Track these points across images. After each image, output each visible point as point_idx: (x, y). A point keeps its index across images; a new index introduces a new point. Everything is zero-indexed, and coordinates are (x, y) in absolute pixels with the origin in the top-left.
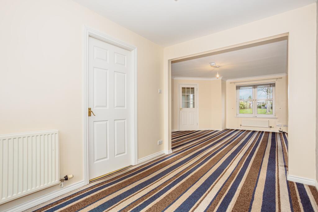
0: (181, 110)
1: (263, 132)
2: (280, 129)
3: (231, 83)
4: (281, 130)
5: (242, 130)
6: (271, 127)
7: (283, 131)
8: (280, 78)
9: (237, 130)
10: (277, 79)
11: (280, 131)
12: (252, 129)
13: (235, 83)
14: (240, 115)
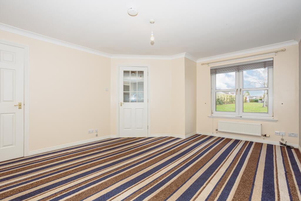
0: (121, 106)
1: (251, 143)
2: (282, 140)
3: (203, 64)
4: (284, 143)
5: (219, 138)
6: (265, 136)
7: (288, 144)
8: (282, 51)
9: (211, 137)
10: (276, 52)
11: (282, 144)
12: (234, 137)
13: (208, 64)
14: (216, 114)
